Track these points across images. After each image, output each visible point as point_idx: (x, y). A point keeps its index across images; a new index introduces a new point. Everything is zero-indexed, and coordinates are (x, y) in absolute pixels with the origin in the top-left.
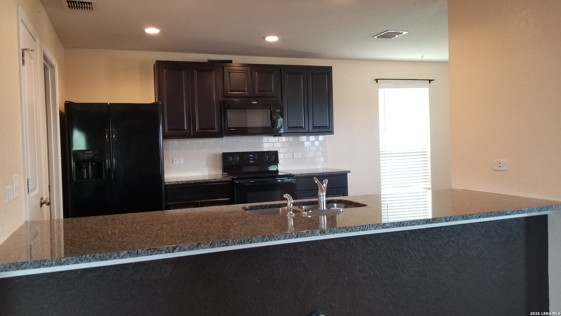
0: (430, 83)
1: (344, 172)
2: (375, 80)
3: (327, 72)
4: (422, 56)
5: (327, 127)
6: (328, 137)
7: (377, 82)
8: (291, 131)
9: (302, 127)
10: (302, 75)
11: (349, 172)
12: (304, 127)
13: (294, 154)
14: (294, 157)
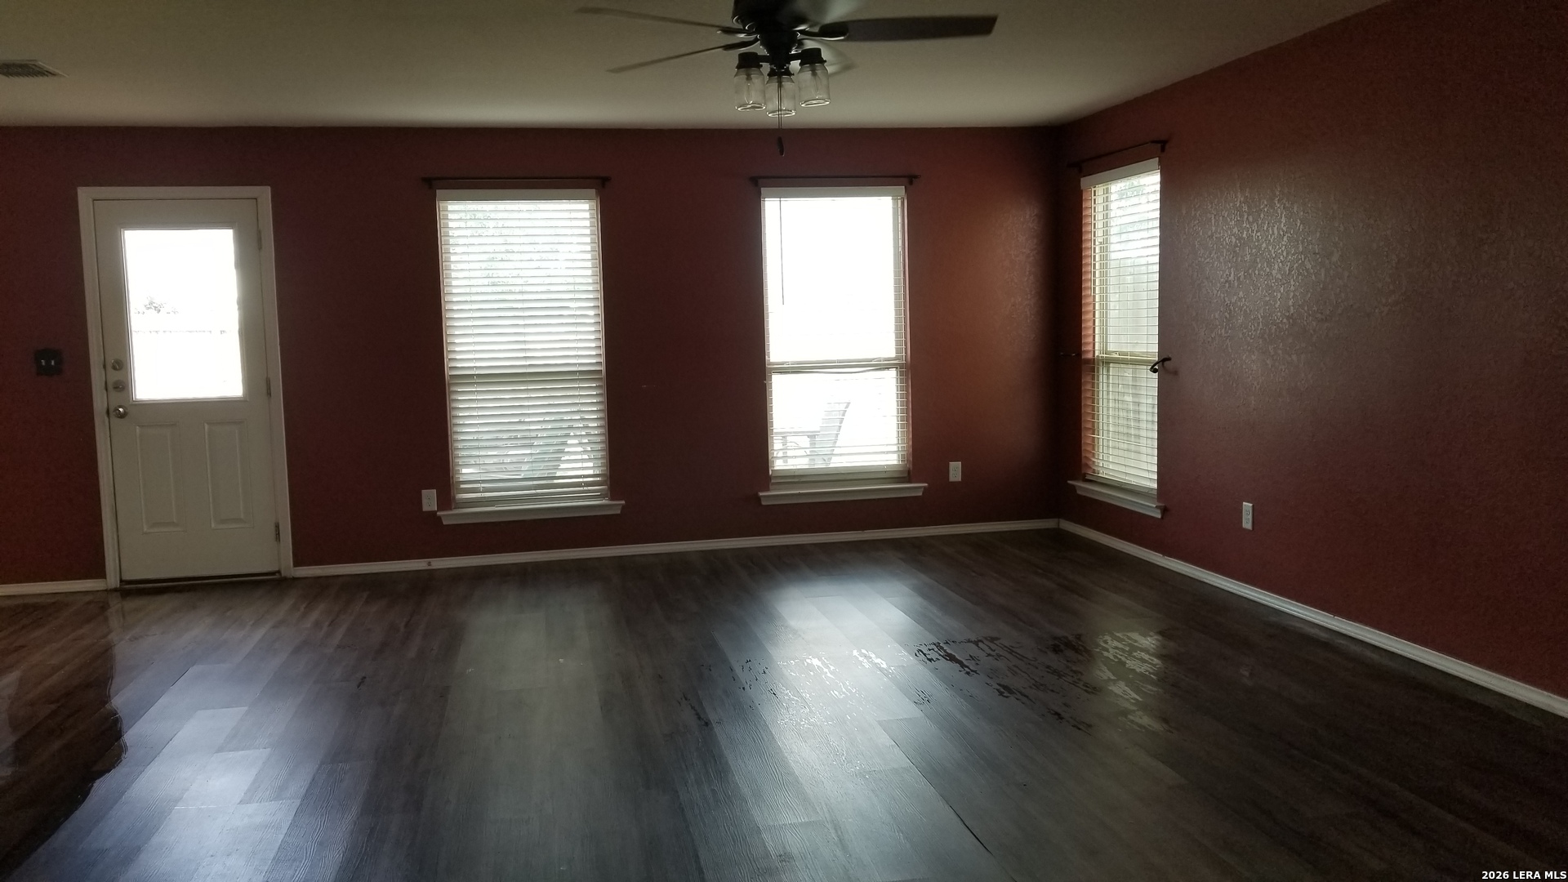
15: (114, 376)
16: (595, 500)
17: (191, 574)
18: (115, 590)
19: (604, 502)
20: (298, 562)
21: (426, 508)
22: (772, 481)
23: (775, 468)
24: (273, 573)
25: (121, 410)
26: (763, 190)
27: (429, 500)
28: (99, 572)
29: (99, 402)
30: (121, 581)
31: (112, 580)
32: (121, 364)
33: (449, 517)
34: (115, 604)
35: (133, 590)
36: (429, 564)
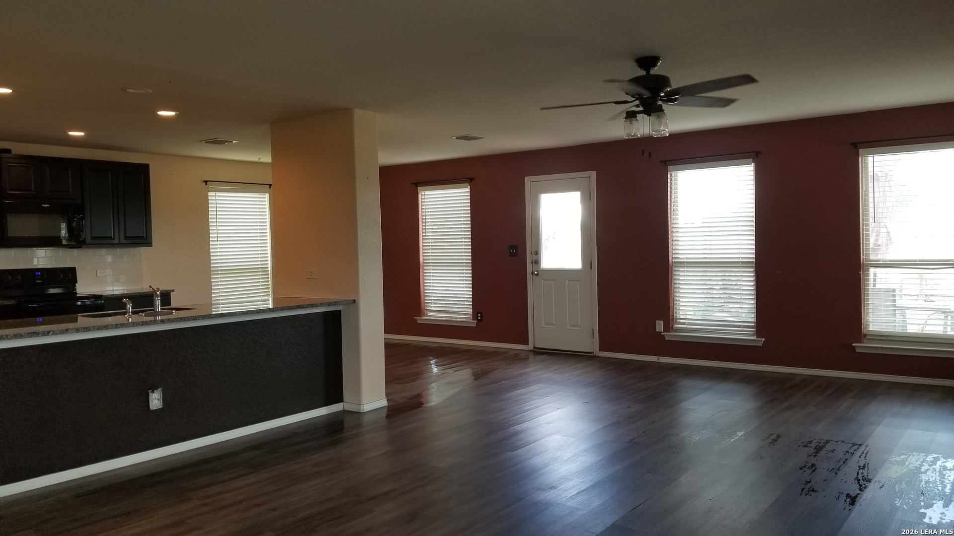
0: (270, 188)
1: (167, 291)
2: (204, 181)
3: (143, 171)
4: (259, 159)
5: (144, 237)
6: (143, 250)
7: (206, 184)
8: (96, 242)
9: (111, 237)
10: (110, 173)
11: (173, 291)
12: (113, 237)
13: (98, 271)
14: (98, 275)
15: (535, 258)
16: (748, 335)
17: (555, 348)
18: (531, 351)
19: (754, 338)
20: (602, 349)
21: (657, 330)
22: (867, 337)
23: (870, 329)
24: (590, 353)
25: (536, 272)
26: (860, 150)
27: (660, 326)
28: (526, 342)
29: (529, 269)
30: (534, 347)
31: (531, 347)
32: (537, 253)
33: (669, 336)
34: (531, 357)
35: (539, 352)
36: (658, 359)
